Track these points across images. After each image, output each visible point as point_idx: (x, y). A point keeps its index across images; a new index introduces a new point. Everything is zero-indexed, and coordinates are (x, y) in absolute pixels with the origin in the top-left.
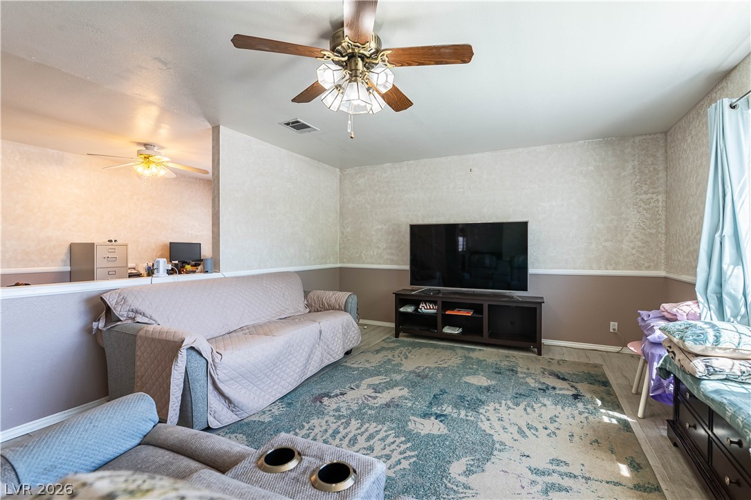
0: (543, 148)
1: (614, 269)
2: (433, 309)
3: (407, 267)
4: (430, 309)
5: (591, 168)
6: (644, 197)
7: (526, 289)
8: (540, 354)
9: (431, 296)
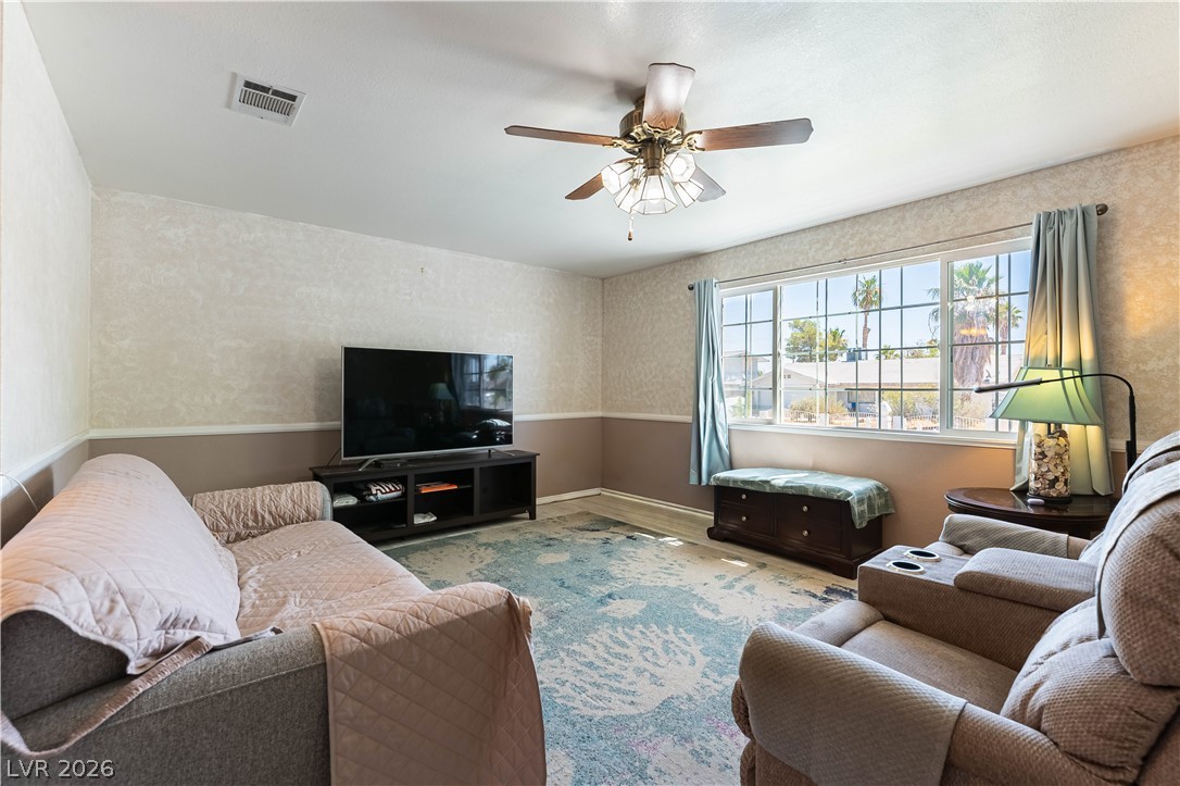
0: (508, 264)
1: (568, 411)
2: (396, 490)
3: (340, 424)
4: (391, 491)
5: (551, 301)
6: (588, 338)
7: (510, 442)
8: (533, 516)
9: (398, 470)
